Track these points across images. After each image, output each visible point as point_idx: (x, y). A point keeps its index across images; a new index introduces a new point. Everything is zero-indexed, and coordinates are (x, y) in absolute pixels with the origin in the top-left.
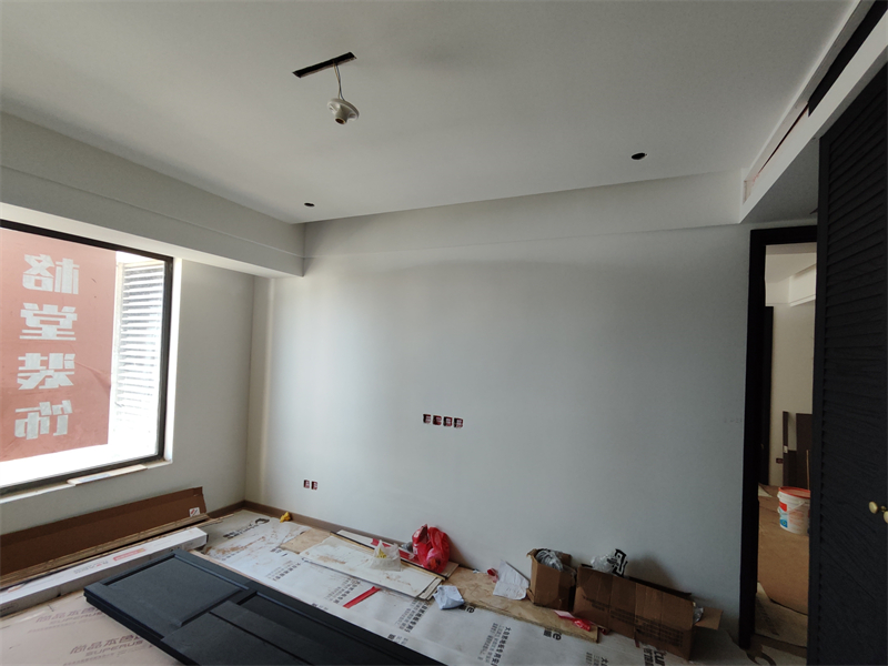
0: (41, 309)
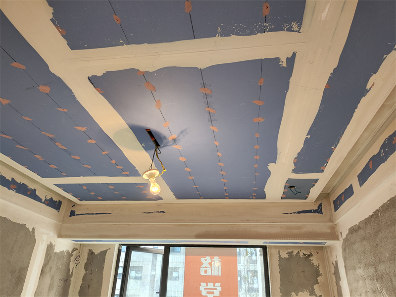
0: (207, 286)
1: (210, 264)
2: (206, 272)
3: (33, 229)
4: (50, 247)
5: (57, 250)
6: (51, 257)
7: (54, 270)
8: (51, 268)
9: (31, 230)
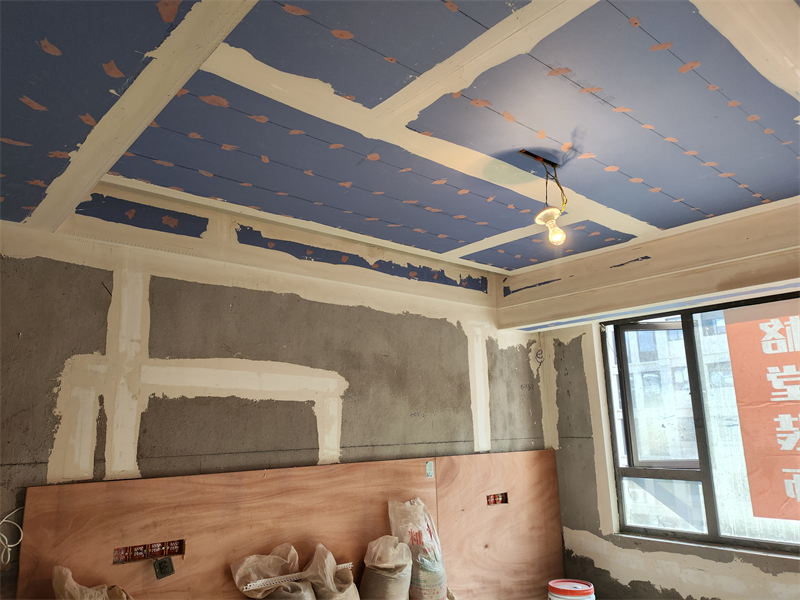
0: (782, 371)
1: (782, 332)
2: (774, 347)
3: (458, 322)
4: (491, 344)
5: (503, 345)
6: (496, 356)
7: (507, 373)
8: (501, 371)
9: (455, 325)
